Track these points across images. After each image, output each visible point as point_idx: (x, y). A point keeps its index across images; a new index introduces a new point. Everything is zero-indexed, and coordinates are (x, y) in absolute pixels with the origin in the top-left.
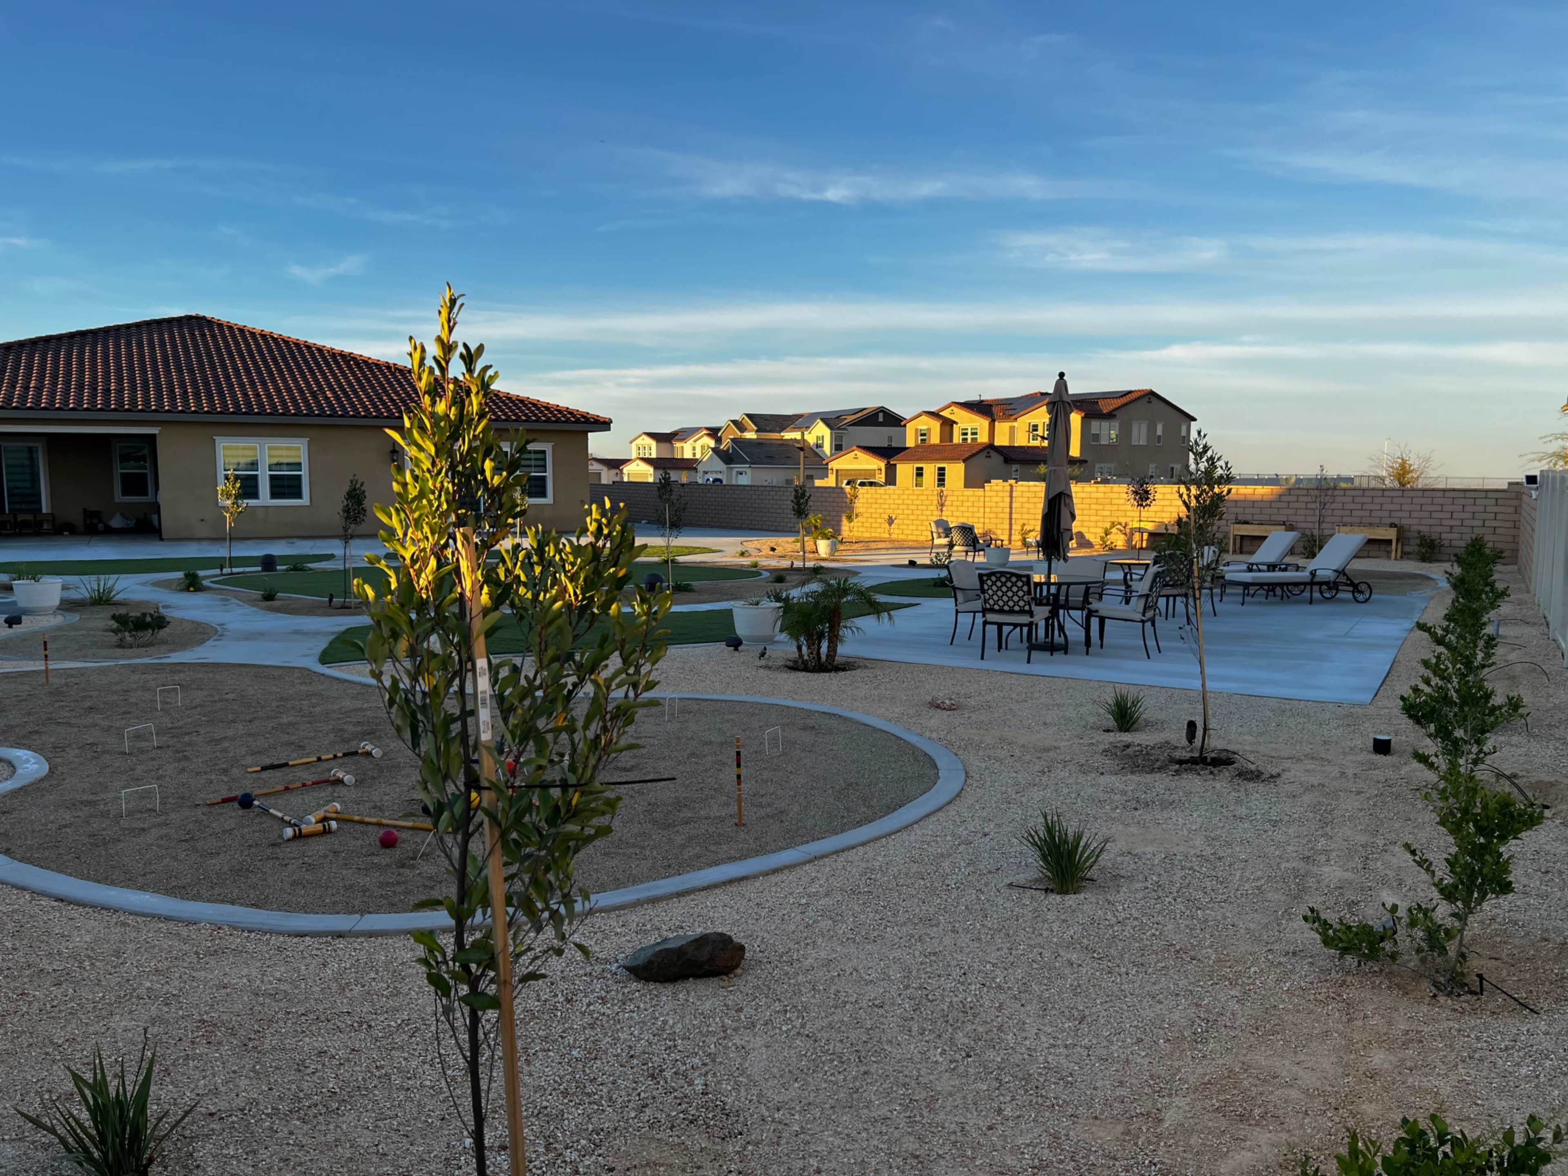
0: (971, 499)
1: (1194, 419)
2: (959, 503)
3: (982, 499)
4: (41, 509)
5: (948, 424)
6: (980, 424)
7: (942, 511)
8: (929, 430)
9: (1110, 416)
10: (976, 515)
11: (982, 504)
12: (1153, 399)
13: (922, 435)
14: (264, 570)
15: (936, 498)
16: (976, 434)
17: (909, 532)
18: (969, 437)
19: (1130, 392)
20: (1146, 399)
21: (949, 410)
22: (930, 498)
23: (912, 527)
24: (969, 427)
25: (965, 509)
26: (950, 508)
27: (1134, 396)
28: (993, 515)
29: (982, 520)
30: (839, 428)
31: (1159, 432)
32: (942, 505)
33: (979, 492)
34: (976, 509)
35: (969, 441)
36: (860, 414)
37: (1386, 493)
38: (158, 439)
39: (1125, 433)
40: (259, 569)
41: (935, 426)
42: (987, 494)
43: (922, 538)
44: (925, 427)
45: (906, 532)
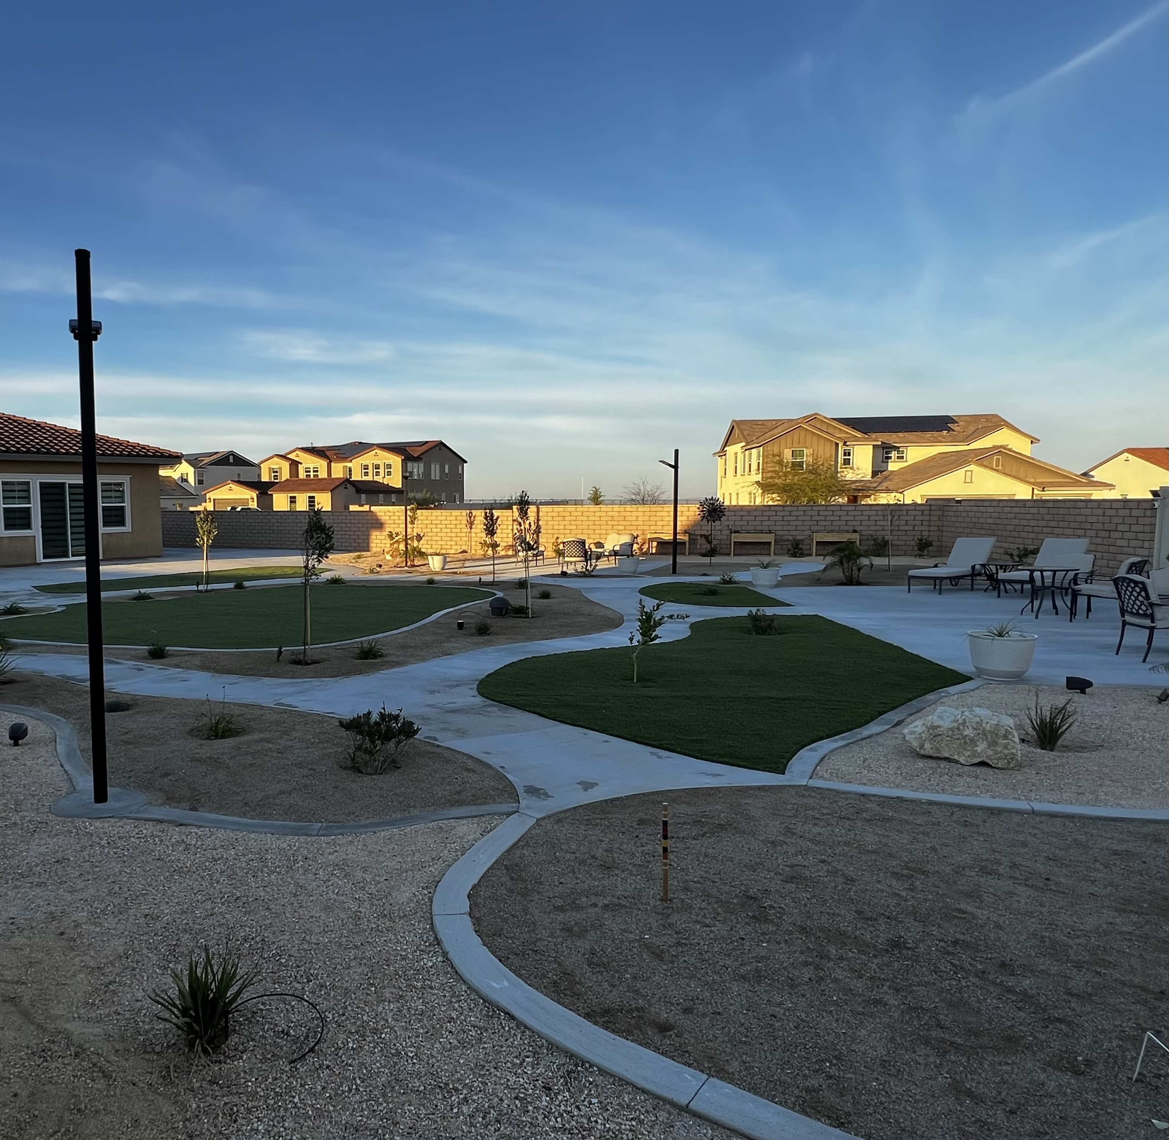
1: (466, 462)
5: (294, 465)
6: (321, 464)
8: (280, 468)
9: (418, 459)
12: (442, 447)
13: (274, 472)
16: (317, 471)
18: (312, 474)
19: (427, 442)
20: (438, 448)
21: (295, 454)
24: (311, 466)
27: (433, 445)
30: (200, 467)
31: (447, 471)
35: (312, 477)
36: (215, 457)
37: (843, 508)
39: (427, 471)
41: (285, 466)
44: (277, 467)
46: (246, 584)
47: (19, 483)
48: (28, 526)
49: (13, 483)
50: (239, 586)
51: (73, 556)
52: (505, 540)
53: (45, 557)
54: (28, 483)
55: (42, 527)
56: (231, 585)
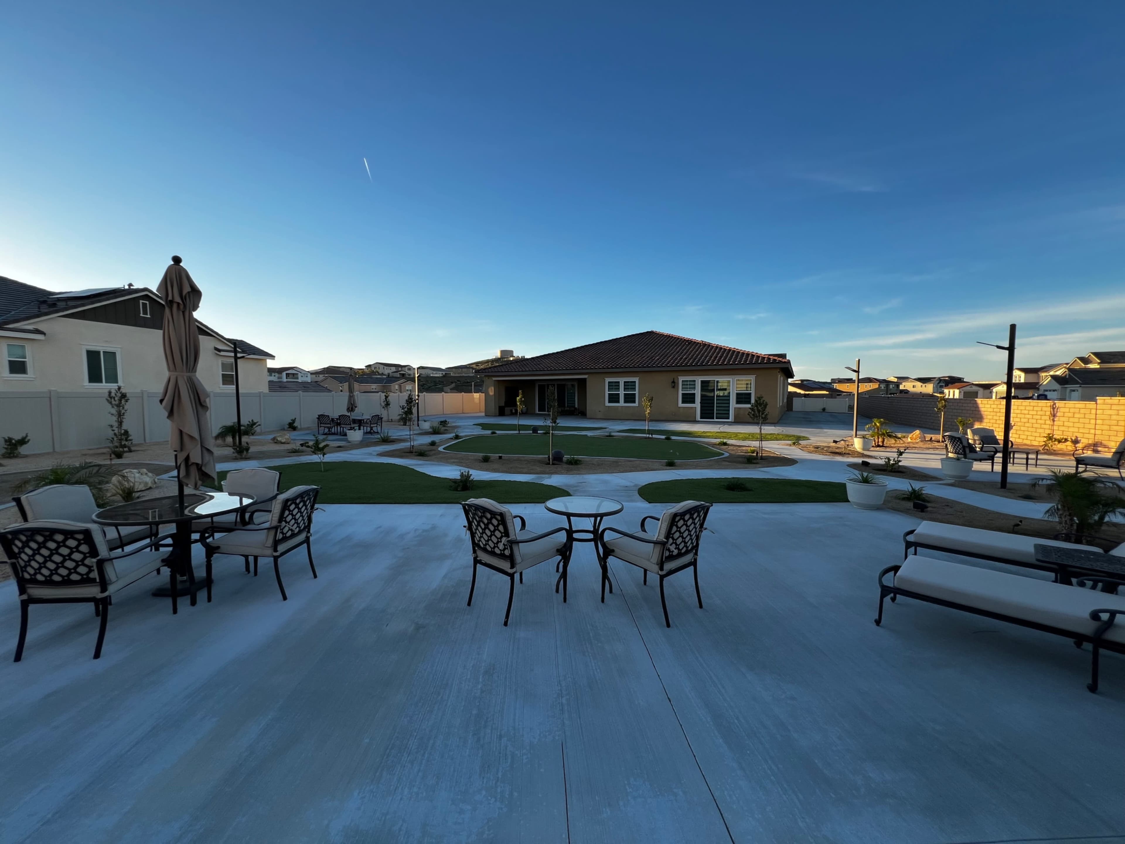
0: (1082, 411)
2: (1070, 415)
3: (1094, 411)
4: (575, 406)
7: (1054, 421)
10: (1087, 426)
11: (1093, 416)
14: (533, 433)
15: (1049, 409)
17: (1024, 437)
22: (1044, 409)
23: (1027, 433)
25: (1076, 420)
26: (1062, 419)
28: (1106, 427)
29: (1093, 431)
32: (1054, 416)
33: (1091, 405)
34: (1087, 421)
38: (587, 380)
40: (531, 432)
42: (1099, 407)
43: (1035, 443)
45: (1022, 437)
46: (673, 438)
47: (690, 381)
48: (693, 402)
49: (687, 381)
50: (668, 439)
51: (716, 418)
52: (1086, 436)
53: (701, 418)
54: (694, 381)
55: (700, 403)
56: (663, 437)
